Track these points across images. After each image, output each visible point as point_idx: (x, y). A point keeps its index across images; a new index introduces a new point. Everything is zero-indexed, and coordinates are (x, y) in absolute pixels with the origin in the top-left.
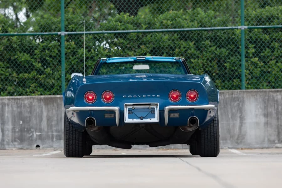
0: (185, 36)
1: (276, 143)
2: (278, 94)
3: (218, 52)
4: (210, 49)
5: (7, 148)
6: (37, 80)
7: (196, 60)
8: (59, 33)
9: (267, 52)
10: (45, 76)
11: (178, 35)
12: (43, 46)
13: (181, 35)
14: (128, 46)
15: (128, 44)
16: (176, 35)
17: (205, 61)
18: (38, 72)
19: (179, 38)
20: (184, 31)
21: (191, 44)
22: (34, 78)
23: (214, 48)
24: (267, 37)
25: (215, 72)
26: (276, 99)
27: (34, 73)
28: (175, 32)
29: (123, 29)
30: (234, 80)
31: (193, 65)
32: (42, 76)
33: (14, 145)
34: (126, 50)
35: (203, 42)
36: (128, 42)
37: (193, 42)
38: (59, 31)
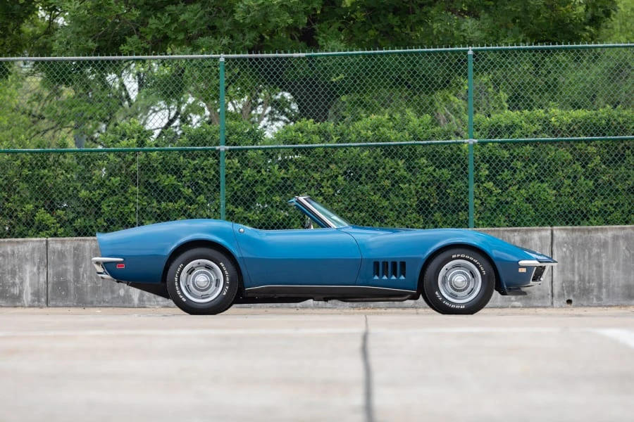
0: (391, 152)
1: (512, 301)
2: (516, 234)
3: (438, 173)
4: (426, 170)
5: (147, 306)
6: (185, 211)
7: (407, 185)
8: (217, 148)
9: (506, 174)
10: (196, 206)
11: (381, 151)
12: (194, 165)
13: (386, 150)
14: (313, 165)
15: (312, 163)
16: (379, 150)
17: (419, 186)
18: (188, 201)
19: (383, 154)
20: (390, 146)
21: (401, 163)
22: (182, 208)
23: (431, 169)
24: (506, 154)
25: (432, 202)
26: (513, 241)
27: (182, 202)
28: (377, 146)
29: (306, 143)
30: (460, 213)
31: (402, 192)
32: (192, 207)
33: (158, 302)
34: (309, 171)
35: (416, 161)
36: (312, 159)
37: (403, 161)
38: (217, 144)
